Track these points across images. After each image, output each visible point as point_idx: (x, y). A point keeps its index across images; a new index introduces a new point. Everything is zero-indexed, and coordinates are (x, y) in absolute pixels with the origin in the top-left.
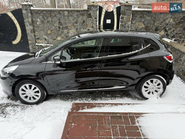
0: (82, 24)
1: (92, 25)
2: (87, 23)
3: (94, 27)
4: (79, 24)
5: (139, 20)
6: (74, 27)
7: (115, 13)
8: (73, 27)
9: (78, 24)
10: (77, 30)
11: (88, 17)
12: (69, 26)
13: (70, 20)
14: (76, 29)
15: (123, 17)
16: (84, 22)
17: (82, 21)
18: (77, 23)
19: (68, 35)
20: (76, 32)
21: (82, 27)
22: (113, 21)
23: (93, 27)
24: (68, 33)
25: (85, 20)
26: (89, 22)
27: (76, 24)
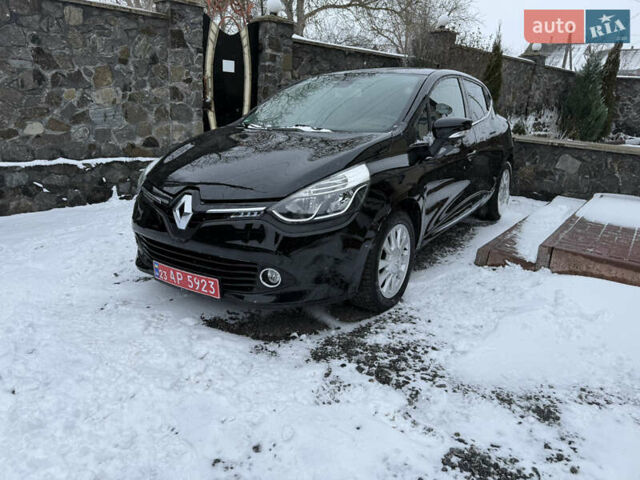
0: (148, 70)
1: (188, 74)
2: (169, 65)
3: (195, 79)
4: (136, 67)
5: (308, 69)
6: (113, 77)
7: (245, 41)
8: (109, 79)
9: (132, 69)
10: (125, 89)
11: (173, 45)
12: (89, 74)
13: (94, 49)
14: (122, 84)
15: (275, 56)
16: (154, 59)
17: (148, 56)
18: (124, 62)
19: (81, 110)
20: (124, 97)
21: (146, 78)
22: (240, 67)
23: (189, 81)
24: (83, 101)
25: (158, 55)
26: (173, 60)
27: (123, 66)
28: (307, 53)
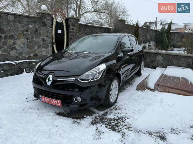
0: (35, 33)
1: (47, 34)
2: (41, 32)
3: (49, 36)
4: (31, 33)
6: (24, 36)
7: (64, 24)
8: (23, 36)
9: (30, 33)
10: (27, 39)
11: (43, 26)
12: (16, 35)
13: (18, 27)
14: (27, 38)
15: (73, 28)
16: (36, 30)
17: (35, 29)
18: (27, 31)
19: (13, 46)
20: (27, 42)
21: (34, 36)
22: (63, 31)
23: (47, 36)
24: (14, 43)
25: (38, 29)
26: (42, 30)
27: (27, 33)
28: (83, 27)
